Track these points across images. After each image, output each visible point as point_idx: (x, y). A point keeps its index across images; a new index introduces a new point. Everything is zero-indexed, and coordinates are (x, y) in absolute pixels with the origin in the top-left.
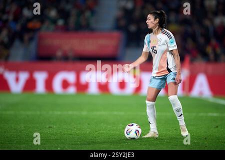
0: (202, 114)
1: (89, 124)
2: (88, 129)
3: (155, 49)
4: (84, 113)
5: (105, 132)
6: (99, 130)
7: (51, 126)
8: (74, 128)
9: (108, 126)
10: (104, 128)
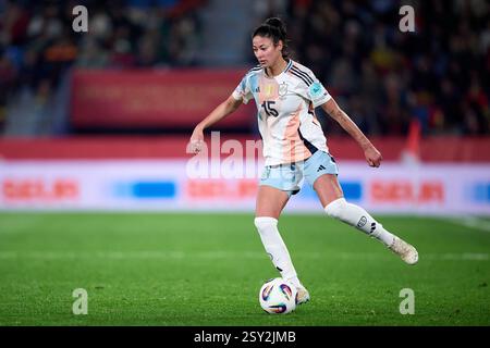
0: (449, 256)
1: (187, 281)
2: (186, 292)
3: (272, 106)
4: (178, 255)
5: (224, 298)
6: (213, 294)
7: (101, 285)
8: (155, 288)
9: (233, 285)
10: (223, 288)
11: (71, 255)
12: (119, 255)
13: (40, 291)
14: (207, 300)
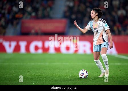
1: (50, 70)
2: (49, 73)
4: (47, 64)
5: (58, 74)
6: (55, 73)
7: (29, 71)
8: (42, 72)
9: (60, 71)
10: (58, 72)
11: (22, 64)
12: (33, 64)
13: (14, 72)
14: (54, 75)
